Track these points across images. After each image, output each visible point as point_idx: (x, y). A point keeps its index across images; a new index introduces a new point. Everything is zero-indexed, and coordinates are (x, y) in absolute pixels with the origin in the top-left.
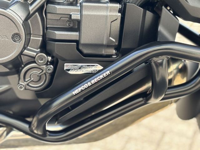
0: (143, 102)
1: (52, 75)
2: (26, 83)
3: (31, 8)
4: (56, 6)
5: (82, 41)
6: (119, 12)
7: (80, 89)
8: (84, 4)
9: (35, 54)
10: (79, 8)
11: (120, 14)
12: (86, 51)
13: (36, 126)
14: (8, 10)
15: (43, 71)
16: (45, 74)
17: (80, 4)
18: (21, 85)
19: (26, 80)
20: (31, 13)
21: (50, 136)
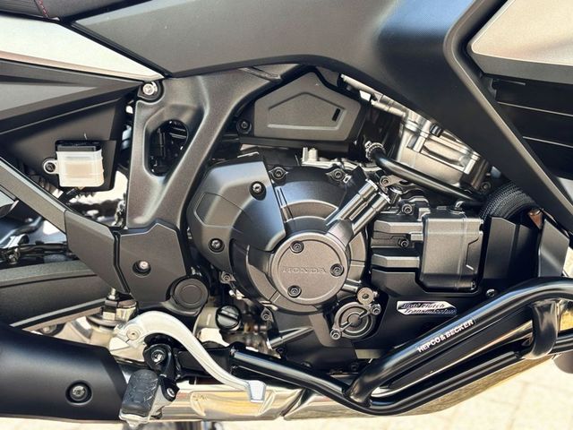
0: (515, 357)
1: (379, 318)
2: (342, 329)
3: (354, 227)
4: (389, 223)
5: (426, 270)
6: (481, 229)
7: (428, 344)
8: (430, 220)
9: (357, 288)
10: (421, 224)
11: (481, 232)
12: (429, 284)
13: (356, 392)
14: (328, 234)
15: (366, 311)
16: (369, 316)
17: (423, 218)
18: (336, 331)
19: (342, 324)
20: (355, 233)
21: (374, 405)
